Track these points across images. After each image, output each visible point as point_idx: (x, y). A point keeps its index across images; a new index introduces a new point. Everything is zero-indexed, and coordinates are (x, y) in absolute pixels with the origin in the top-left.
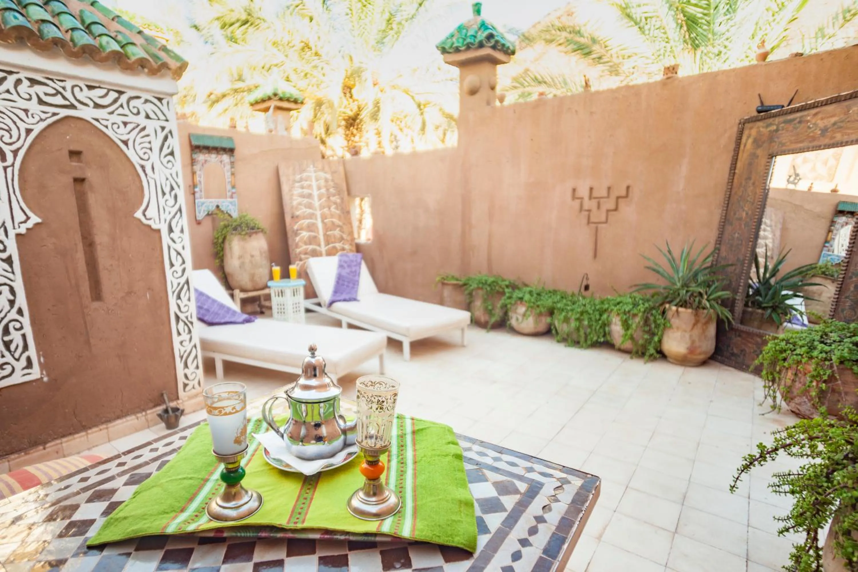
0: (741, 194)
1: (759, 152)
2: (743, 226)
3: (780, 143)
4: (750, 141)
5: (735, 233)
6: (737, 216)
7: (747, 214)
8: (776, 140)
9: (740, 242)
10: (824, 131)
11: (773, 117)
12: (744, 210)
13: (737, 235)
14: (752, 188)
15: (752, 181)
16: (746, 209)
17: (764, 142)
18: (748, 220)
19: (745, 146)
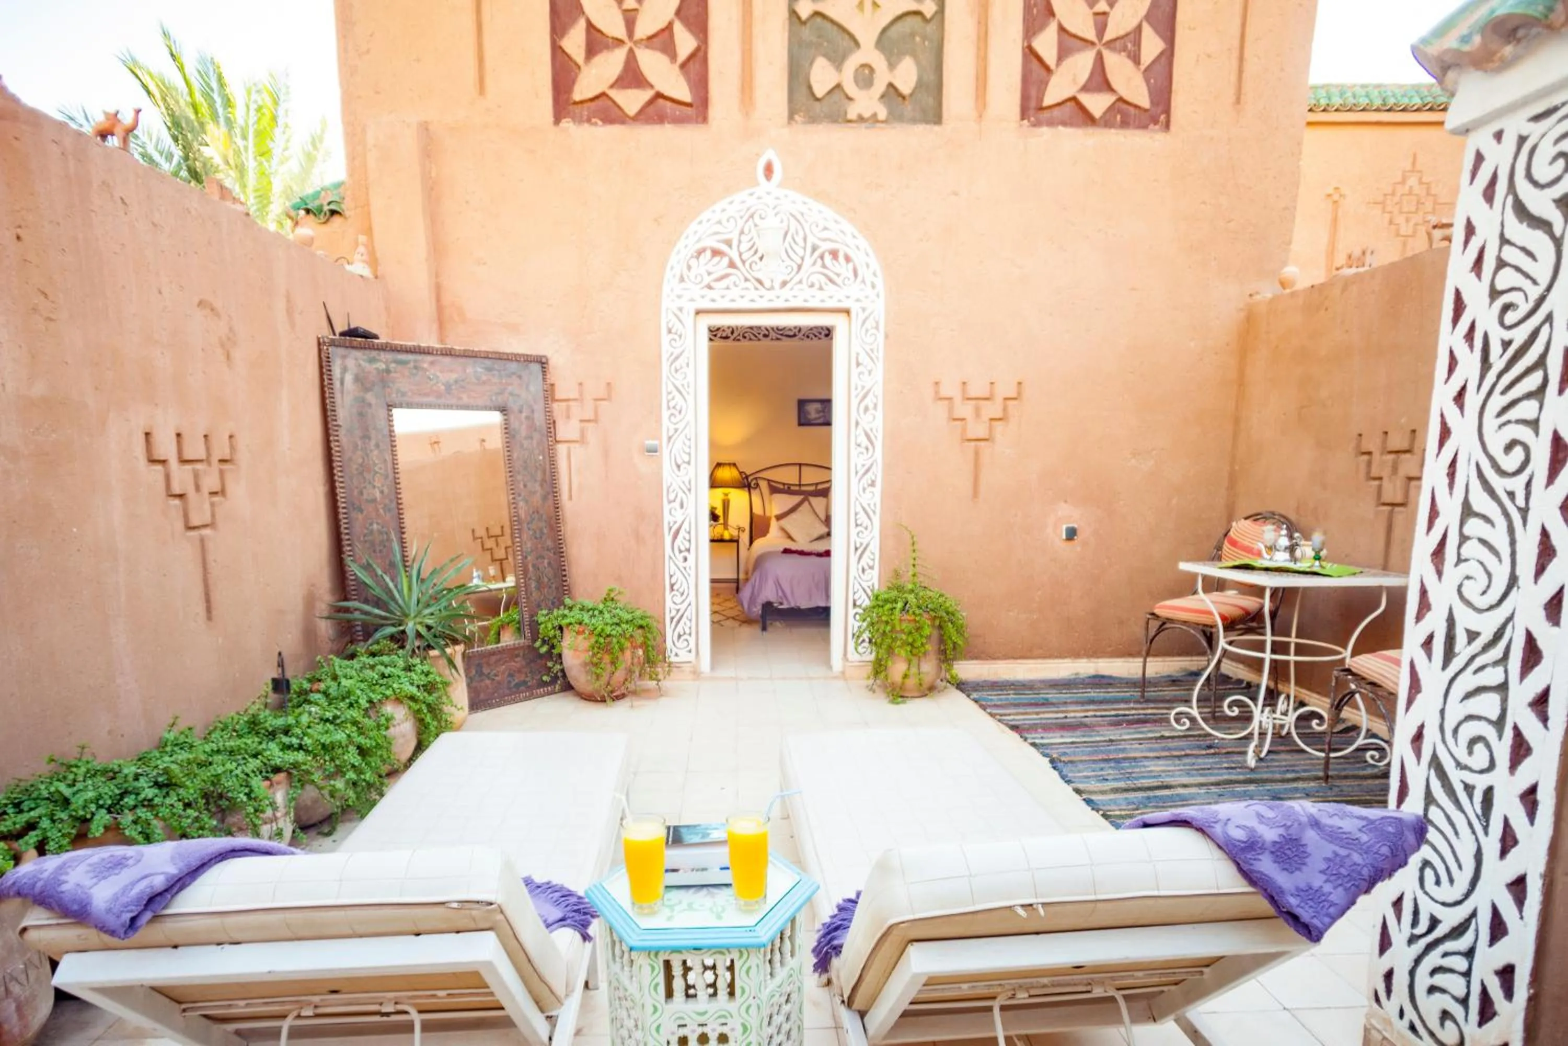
0: (360, 461)
1: (370, 397)
2: (381, 511)
3: (398, 391)
4: (349, 378)
5: (371, 524)
6: (365, 496)
7: (382, 492)
8: (391, 385)
9: (385, 537)
10: (448, 387)
11: (378, 349)
12: (374, 487)
13: (375, 526)
14: (376, 452)
15: (373, 442)
16: (377, 484)
17: (373, 384)
18: (387, 501)
19: (342, 383)
